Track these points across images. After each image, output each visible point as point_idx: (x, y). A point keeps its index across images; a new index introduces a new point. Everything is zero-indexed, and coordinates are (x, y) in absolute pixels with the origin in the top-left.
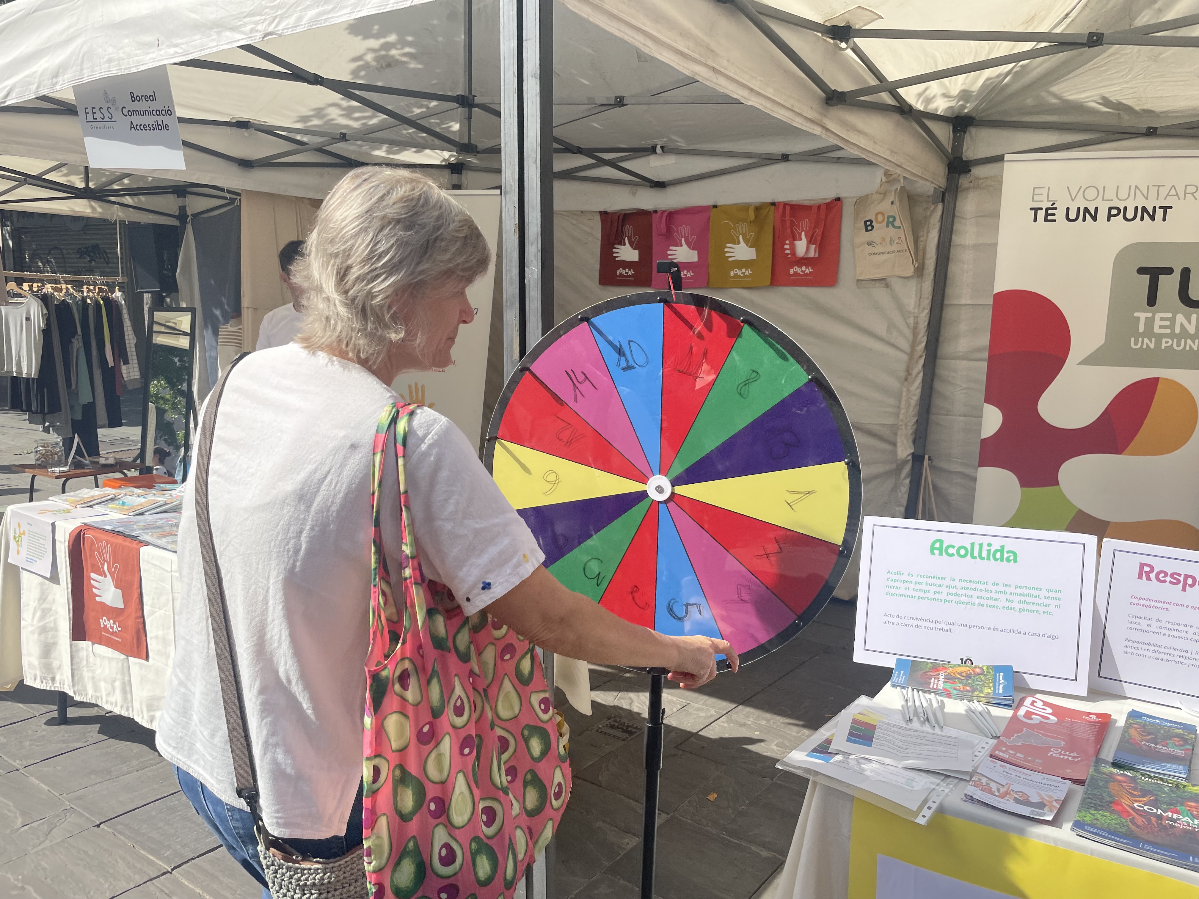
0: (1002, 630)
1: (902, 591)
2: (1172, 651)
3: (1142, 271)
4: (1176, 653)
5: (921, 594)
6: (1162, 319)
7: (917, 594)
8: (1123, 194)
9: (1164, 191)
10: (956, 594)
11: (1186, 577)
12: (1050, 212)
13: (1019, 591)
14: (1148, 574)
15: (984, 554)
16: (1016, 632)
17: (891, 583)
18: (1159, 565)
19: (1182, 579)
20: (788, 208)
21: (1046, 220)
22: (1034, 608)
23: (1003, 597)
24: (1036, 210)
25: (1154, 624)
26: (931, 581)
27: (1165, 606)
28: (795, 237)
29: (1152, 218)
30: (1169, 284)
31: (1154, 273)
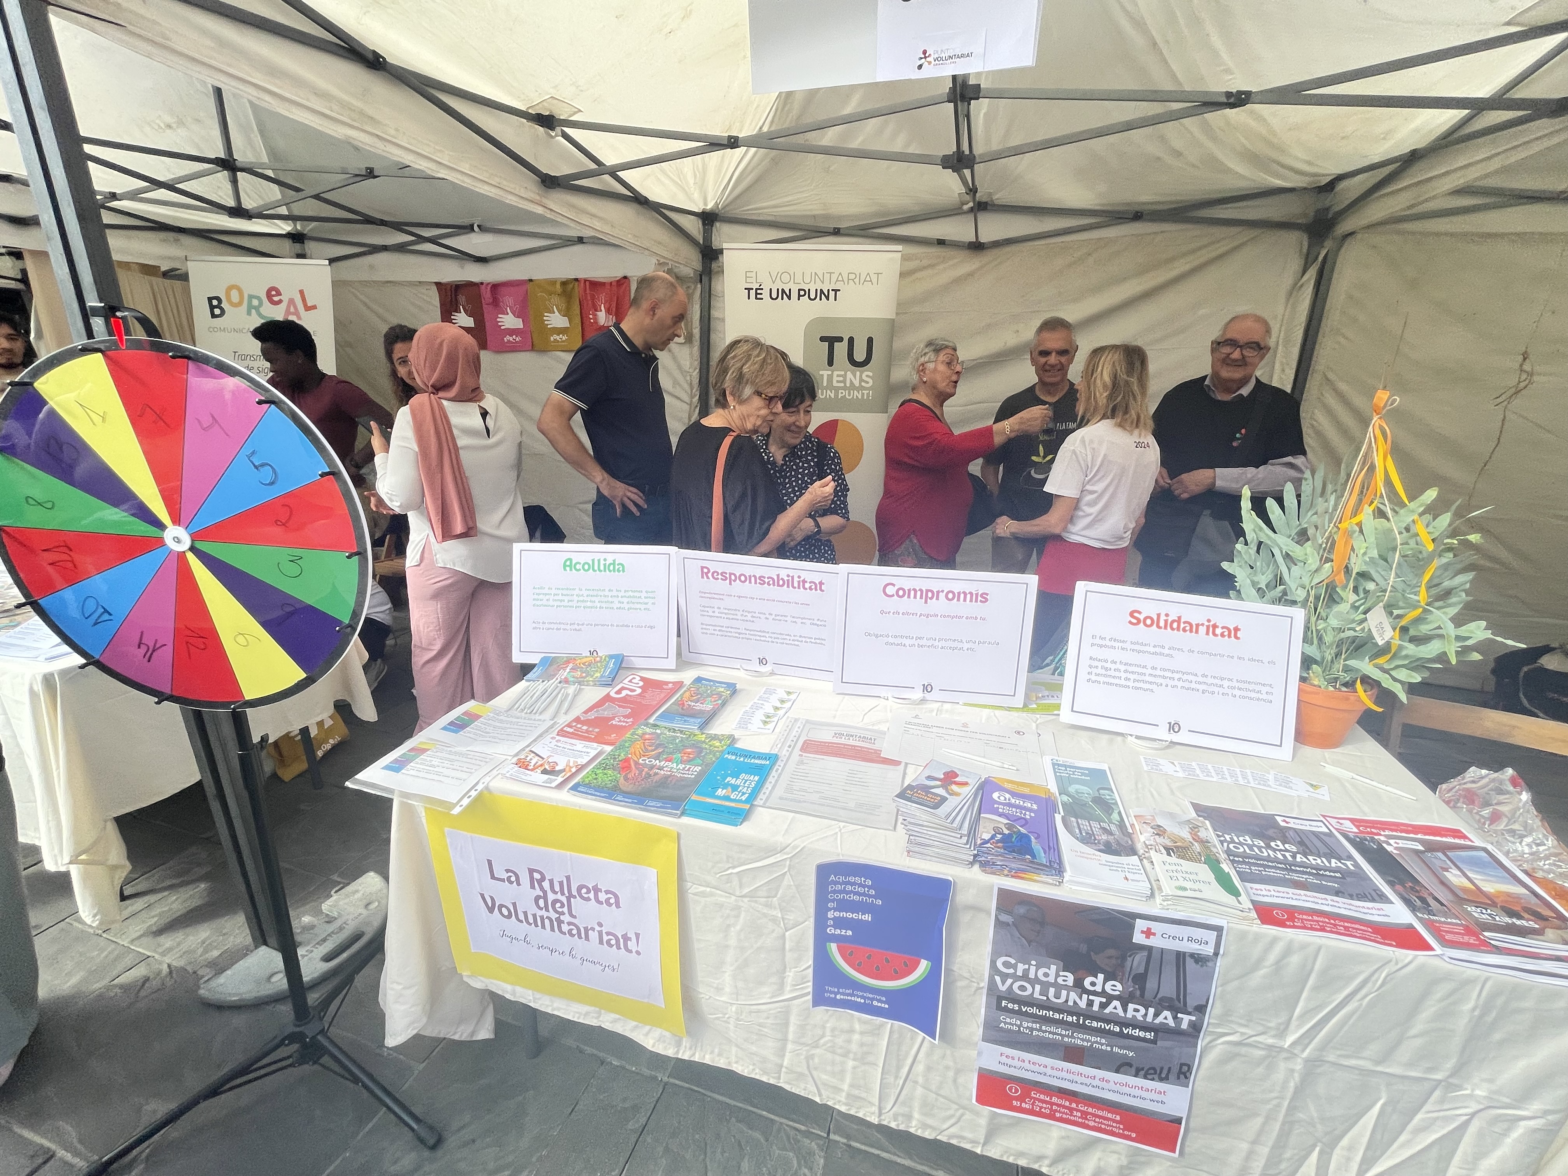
0: (617, 626)
1: (544, 602)
2: (730, 629)
3: (823, 339)
4: (733, 630)
5: (559, 603)
6: (838, 376)
7: (556, 604)
8: (807, 280)
9: (834, 279)
10: (583, 601)
11: (731, 574)
12: (759, 291)
13: (627, 594)
14: (707, 574)
15: (602, 568)
16: (627, 626)
17: (536, 597)
18: (713, 567)
19: (728, 576)
20: (587, 283)
21: (756, 298)
22: (638, 606)
23: (616, 600)
24: (749, 289)
25: (717, 611)
26: (565, 592)
27: (721, 597)
28: (596, 309)
29: (828, 298)
30: (841, 349)
31: (831, 341)
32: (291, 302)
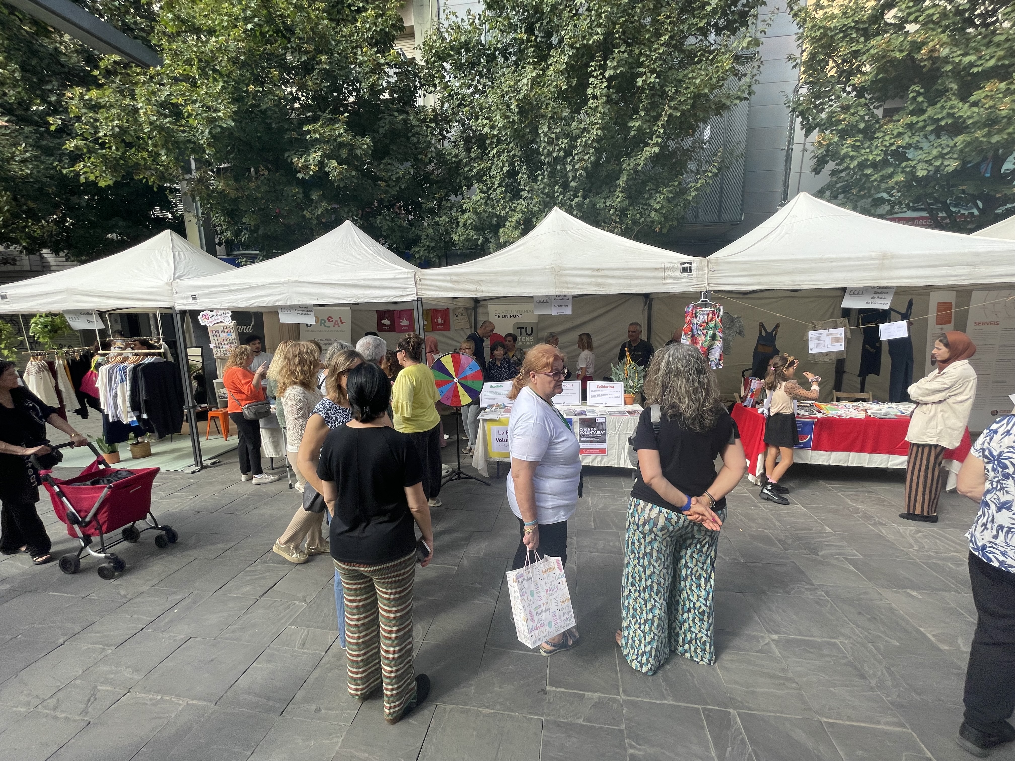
3: (518, 328)
9: (520, 312)
12: (499, 316)
20: (435, 310)
24: (496, 315)
28: (437, 318)
30: (523, 331)
31: (521, 329)
32: (336, 321)
